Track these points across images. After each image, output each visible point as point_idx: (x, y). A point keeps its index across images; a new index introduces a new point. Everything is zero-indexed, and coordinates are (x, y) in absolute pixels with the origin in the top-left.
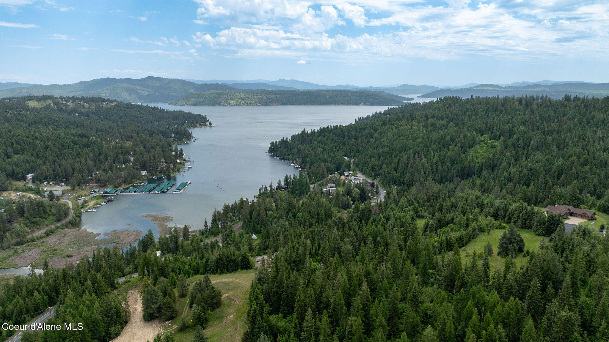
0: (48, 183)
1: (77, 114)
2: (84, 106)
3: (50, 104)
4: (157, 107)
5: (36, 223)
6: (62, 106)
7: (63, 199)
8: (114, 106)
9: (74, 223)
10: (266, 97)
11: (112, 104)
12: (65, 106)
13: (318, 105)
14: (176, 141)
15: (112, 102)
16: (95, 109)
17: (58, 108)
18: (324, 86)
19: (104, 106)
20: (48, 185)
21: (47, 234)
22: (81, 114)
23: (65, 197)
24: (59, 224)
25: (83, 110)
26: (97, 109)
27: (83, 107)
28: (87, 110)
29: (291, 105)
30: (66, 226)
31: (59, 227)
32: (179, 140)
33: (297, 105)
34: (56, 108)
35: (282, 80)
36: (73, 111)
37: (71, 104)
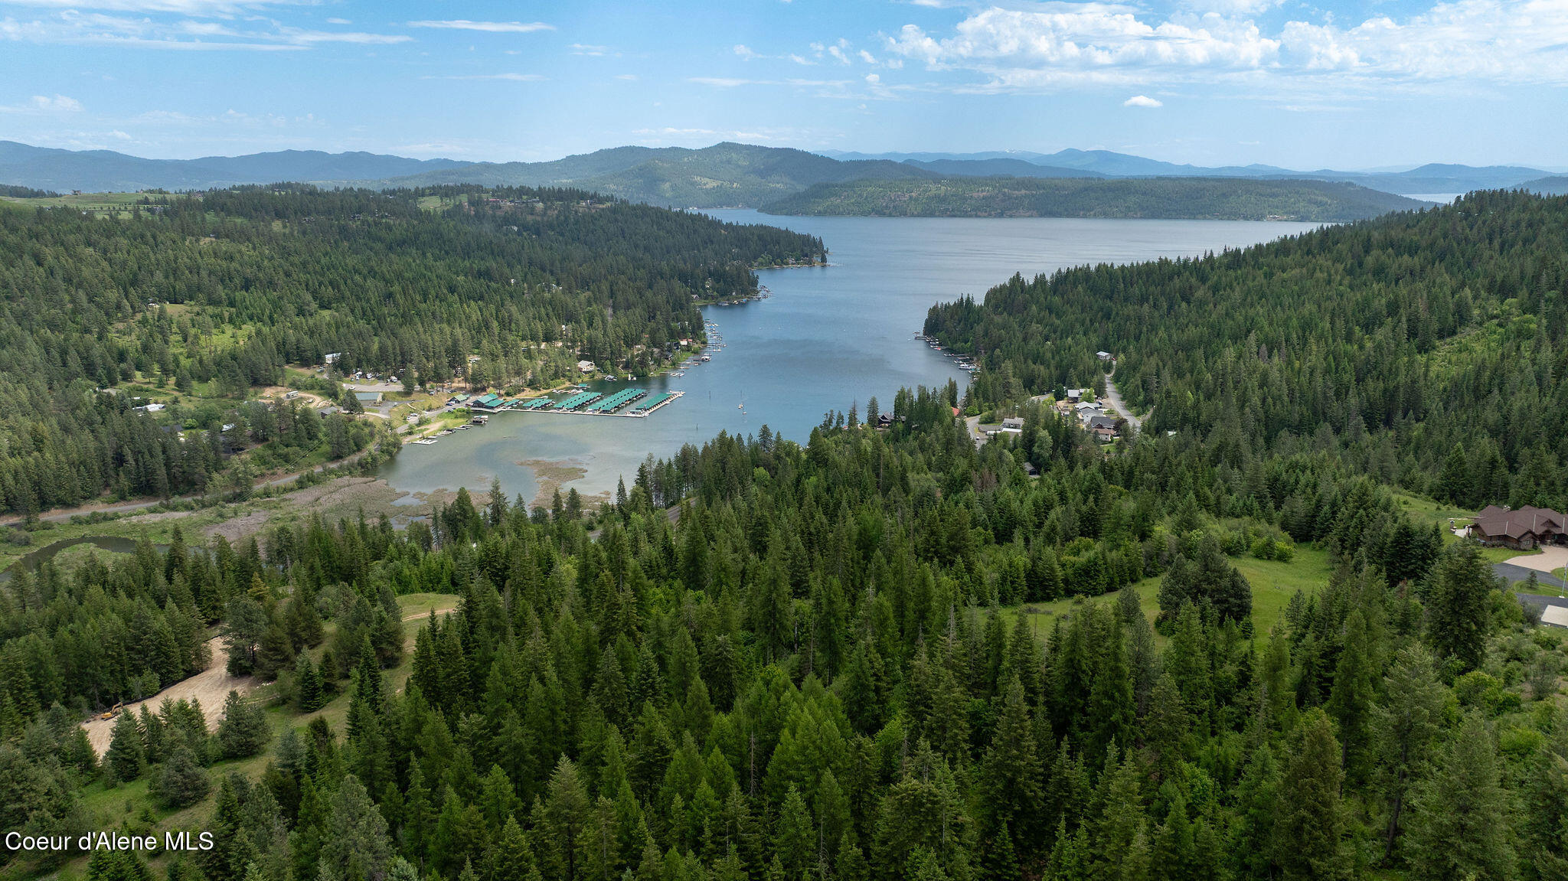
0: (364, 376)
1: (516, 228)
2: (533, 208)
3: (461, 205)
4: (706, 216)
5: (287, 459)
6: (487, 208)
7: (378, 412)
8: (603, 209)
9: (369, 466)
10: (1004, 194)
11: (601, 206)
12: (492, 208)
13: (1143, 217)
14: (713, 297)
15: (601, 201)
16: (558, 217)
17: (477, 212)
18: (1188, 167)
19: (581, 210)
20: (363, 380)
21: (301, 485)
22: (525, 227)
23: (383, 409)
24: (333, 466)
25: (529, 218)
26: (562, 218)
27: (532, 212)
28: (539, 219)
29: (1068, 216)
30: (350, 470)
31: (331, 472)
32: (722, 296)
33: (1085, 216)
34: (473, 213)
35: (1071, 153)
36: (508, 220)
37: (507, 204)
